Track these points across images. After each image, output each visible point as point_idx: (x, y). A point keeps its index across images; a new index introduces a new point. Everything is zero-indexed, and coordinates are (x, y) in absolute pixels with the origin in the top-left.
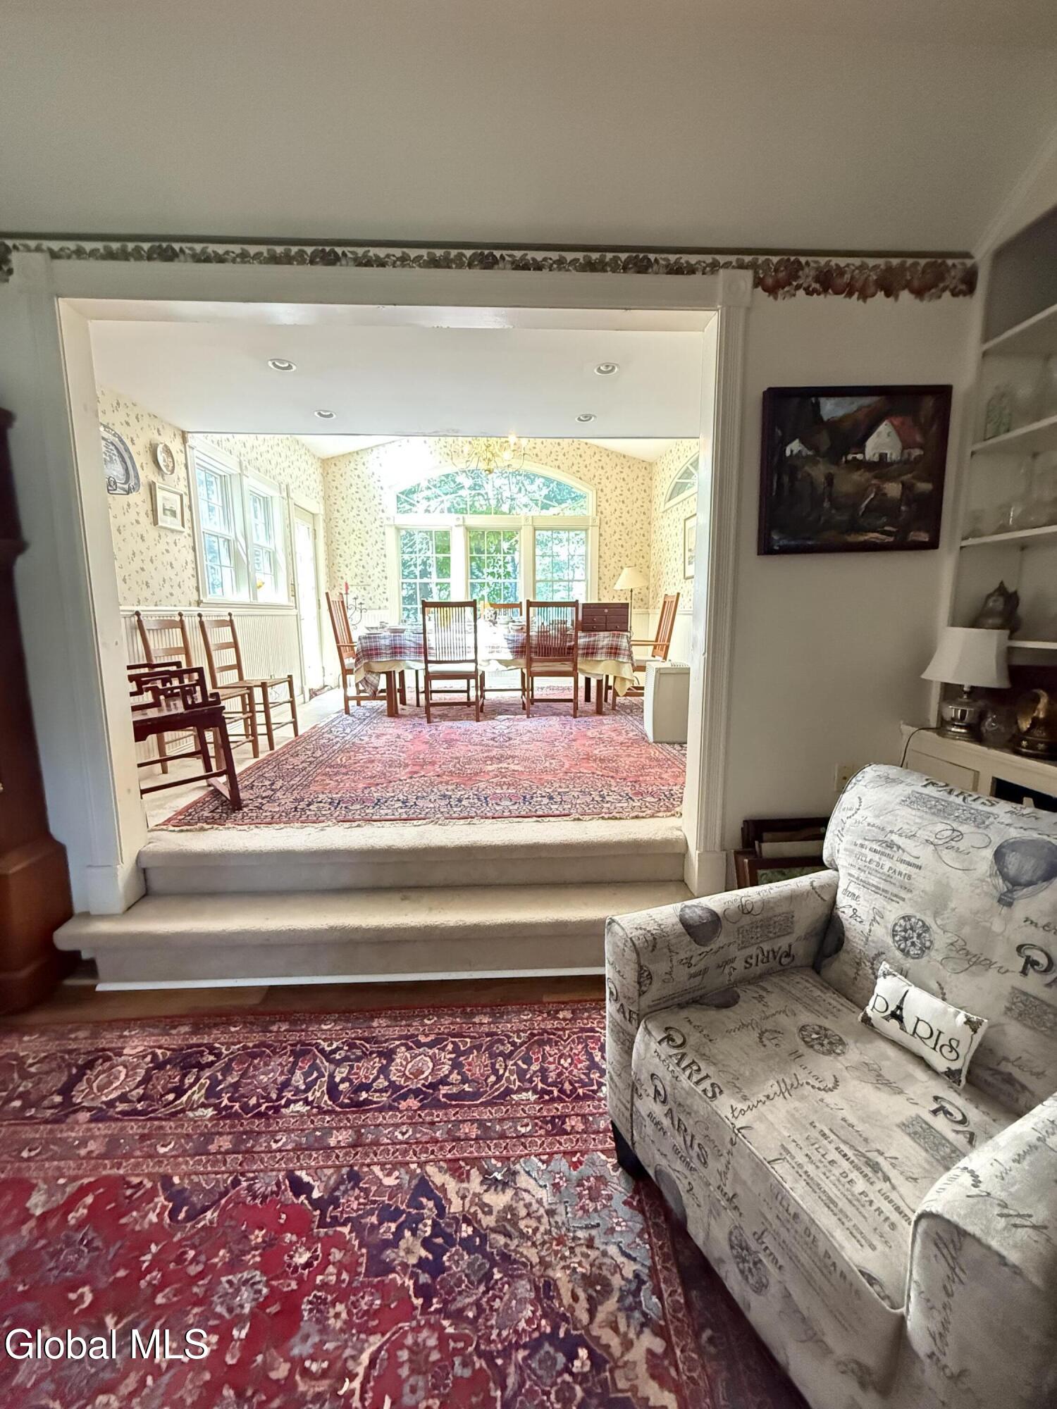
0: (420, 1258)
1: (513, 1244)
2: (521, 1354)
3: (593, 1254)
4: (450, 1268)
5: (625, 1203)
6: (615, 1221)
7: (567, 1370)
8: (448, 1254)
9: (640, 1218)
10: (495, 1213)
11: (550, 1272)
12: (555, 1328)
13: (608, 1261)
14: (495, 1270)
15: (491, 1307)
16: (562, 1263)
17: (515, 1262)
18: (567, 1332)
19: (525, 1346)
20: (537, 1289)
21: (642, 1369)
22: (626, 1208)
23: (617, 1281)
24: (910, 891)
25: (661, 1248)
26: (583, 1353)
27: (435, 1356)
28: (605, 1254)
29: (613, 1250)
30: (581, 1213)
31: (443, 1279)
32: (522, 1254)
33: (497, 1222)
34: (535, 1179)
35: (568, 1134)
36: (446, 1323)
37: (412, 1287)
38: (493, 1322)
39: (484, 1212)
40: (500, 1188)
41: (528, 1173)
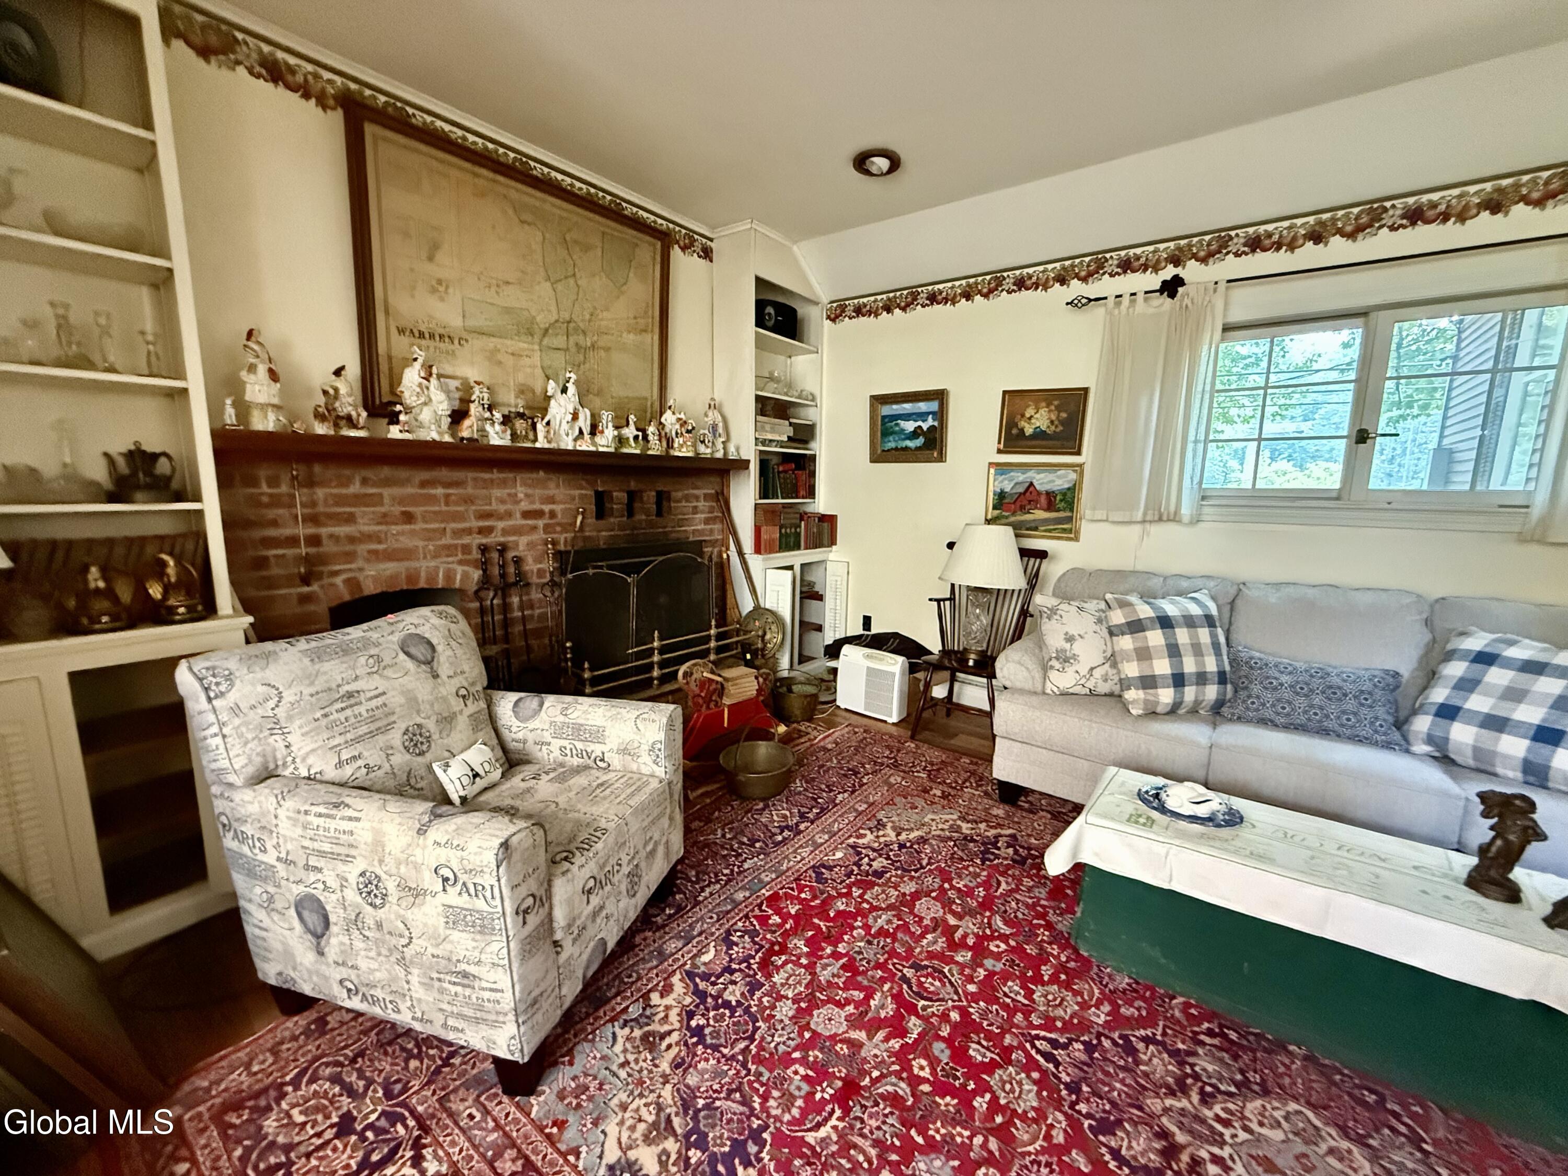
0: (745, 1168)
1: (671, 1110)
2: (725, 1051)
3: (631, 1058)
4: (728, 1139)
5: (571, 1063)
6: (593, 1062)
7: (708, 1025)
8: (722, 1149)
9: (579, 1048)
10: (661, 1147)
11: (668, 1071)
12: (696, 1045)
13: (628, 1046)
14: (700, 1106)
15: (721, 1088)
16: (655, 1070)
17: (682, 1099)
18: (691, 1037)
19: (720, 1052)
20: (685, 1071)
21: (674, 995)
22: (576, 1061)
23: (637, 1033)
24: (393, 713)
25: (592, 1024)
26: (693, 1023)
27: (776, 1093)
28: (625, 1051)
29: (618, 1048)
30: (606, 1087)
31: (740, 1134)
32: (673, 1098)
33: (666, 1138)
34: (603, 1146)
35: (526, 1158)
36: (757, 1106)
37: (765, 1150)
38: (727, 1079)
39: (669, 1157)
40: (637, 1167)
41: (601, 1157)
